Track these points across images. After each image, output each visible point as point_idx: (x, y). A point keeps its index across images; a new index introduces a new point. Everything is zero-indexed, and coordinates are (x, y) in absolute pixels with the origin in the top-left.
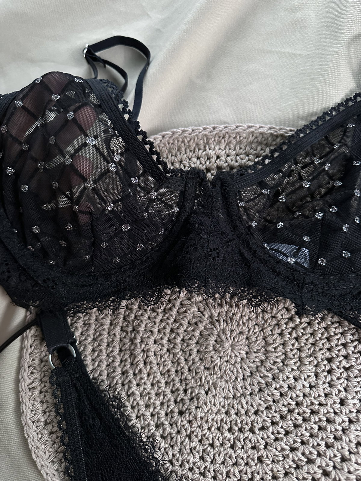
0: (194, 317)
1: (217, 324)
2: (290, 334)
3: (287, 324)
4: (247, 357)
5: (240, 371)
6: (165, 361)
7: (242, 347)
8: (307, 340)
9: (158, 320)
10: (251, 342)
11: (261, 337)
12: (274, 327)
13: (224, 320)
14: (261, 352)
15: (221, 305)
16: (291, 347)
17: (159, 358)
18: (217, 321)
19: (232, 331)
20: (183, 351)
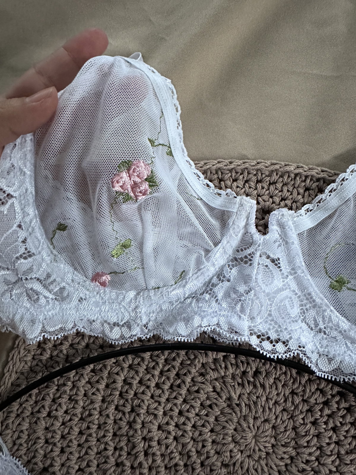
0: (208, 398)
1: (237, 409)
2: (326, 423)
3: (321, 410)
4: (273, 452)
5: (266, 469)
6: (172, 452)
7: (268, 438)
8: (347, 432)
9: (163, 400)
10: (279, 432)
11: (290, 427)
12: (306, 414)
13: (246, 405)
14: (291, 445)
15: (242, 385)
16: (327, 441)
17: (163, 448)
18: (238, 405)
19: (255, 418)
20: (194, 440)
